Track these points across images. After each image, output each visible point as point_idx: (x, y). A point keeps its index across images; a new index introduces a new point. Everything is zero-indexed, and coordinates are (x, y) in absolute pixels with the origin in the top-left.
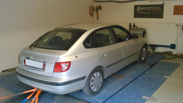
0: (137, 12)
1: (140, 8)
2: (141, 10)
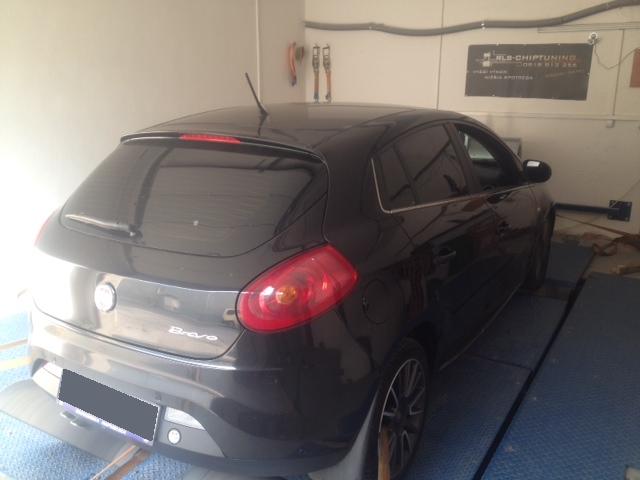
0: (480, 71)
1: (493, 57)
2: (496, 67)
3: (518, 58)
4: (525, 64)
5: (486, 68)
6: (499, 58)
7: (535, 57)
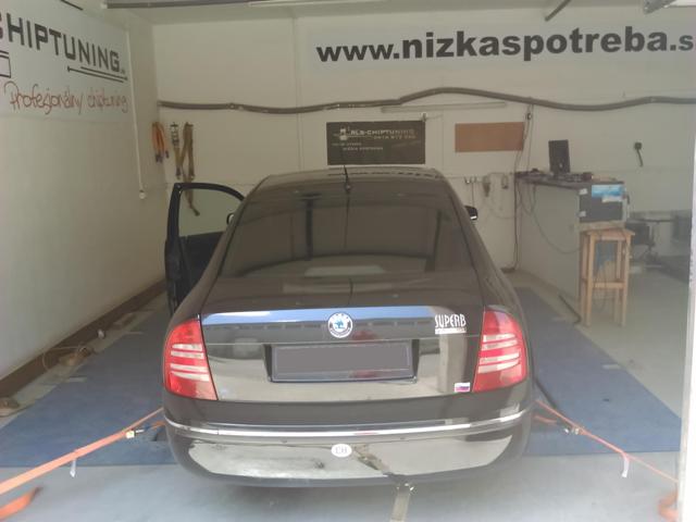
0: (339, 144)
1: (348, 132)
3: (369, 132)
4: (375, 138)
5: (344, 141)
6: (353, 132)
7: (382, 132)
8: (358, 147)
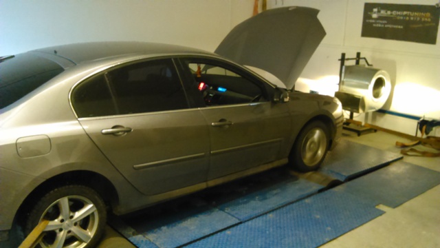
0: (371, 21)
1: (379, 12)
2: (380, 18)
3: (394, 13)
4: (398, 18)
5: (375, 19)
6: (383, 12)
7: (405, 13)
8: (385, 24)
